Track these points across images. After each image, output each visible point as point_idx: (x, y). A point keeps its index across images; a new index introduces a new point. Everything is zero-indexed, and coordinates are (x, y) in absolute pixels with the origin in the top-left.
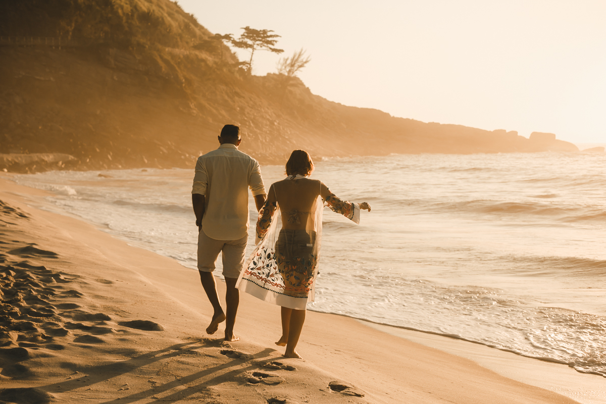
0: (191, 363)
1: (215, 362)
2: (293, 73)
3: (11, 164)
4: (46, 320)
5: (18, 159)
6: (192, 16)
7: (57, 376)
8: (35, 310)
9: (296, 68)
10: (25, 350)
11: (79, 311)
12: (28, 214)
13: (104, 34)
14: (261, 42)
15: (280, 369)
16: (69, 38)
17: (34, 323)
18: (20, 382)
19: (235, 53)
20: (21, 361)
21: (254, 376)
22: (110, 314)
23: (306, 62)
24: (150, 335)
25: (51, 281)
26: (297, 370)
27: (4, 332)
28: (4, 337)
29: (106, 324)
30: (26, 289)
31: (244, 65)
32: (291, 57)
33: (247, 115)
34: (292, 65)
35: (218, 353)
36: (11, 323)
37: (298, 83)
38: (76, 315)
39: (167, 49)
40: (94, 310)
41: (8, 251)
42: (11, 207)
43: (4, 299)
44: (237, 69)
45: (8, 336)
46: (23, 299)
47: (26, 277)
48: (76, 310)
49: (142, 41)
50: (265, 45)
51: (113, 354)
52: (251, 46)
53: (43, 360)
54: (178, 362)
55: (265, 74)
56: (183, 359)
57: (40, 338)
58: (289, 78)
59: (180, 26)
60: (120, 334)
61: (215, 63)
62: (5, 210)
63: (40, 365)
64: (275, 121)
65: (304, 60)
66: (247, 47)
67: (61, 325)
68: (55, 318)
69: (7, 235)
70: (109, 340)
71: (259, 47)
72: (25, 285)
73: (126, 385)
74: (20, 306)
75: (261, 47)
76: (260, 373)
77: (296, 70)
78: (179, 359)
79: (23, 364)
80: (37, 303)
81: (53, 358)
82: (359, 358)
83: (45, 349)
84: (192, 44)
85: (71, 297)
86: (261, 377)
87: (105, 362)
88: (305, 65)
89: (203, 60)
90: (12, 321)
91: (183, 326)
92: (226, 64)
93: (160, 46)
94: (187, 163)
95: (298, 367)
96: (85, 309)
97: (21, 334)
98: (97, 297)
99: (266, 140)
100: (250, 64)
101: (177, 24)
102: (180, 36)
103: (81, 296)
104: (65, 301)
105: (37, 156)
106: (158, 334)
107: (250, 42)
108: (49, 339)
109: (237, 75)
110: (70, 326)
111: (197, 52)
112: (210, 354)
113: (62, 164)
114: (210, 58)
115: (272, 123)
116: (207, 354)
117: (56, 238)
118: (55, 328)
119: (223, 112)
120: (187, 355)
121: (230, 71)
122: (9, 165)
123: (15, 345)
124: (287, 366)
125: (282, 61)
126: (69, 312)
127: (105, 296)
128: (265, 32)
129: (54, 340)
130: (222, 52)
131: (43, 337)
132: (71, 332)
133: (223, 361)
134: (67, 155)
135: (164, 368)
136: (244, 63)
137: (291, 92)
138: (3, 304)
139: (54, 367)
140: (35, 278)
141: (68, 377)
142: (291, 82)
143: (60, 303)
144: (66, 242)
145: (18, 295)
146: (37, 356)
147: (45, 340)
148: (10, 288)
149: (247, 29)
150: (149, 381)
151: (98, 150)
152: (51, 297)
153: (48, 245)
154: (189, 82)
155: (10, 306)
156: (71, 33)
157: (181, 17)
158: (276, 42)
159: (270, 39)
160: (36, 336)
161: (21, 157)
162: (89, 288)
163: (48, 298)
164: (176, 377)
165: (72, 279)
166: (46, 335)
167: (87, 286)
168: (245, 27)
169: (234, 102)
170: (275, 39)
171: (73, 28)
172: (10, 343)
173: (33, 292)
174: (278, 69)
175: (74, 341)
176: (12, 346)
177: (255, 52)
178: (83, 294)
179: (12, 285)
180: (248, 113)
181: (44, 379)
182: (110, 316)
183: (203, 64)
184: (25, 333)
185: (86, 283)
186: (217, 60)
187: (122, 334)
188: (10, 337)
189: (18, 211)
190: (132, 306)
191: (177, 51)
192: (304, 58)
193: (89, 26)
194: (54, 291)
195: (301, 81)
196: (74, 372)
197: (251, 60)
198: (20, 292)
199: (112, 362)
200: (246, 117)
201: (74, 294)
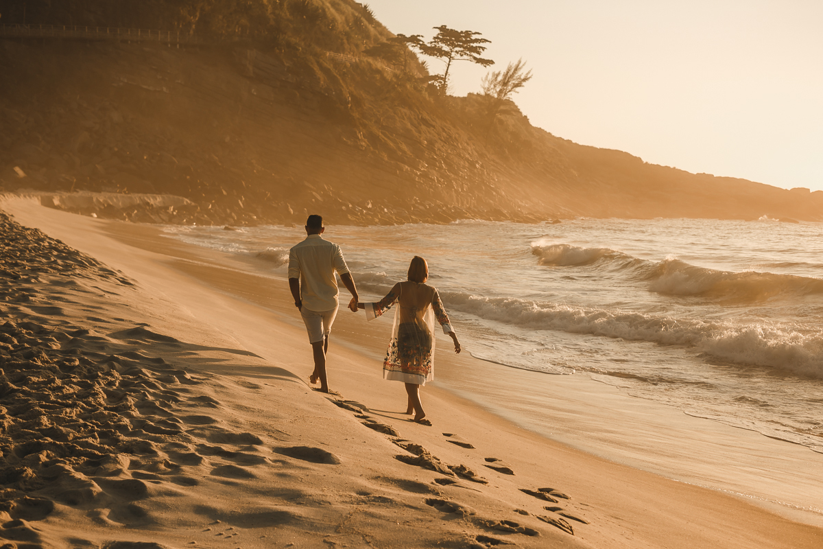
0: (384, 517)
1: (420, 517)
2: (506, 94)
3: (103, 208)
4: (169, 440)
5: (112, 200)
6: (366, 7)
7: (190, 526)
8: (153, 424)
9: (510, 88)
10: (143, 484)
11: (216, 427)
12: (133, 280)
13: (240, 29)
14: (462, 49)
15: (516, 532)
16: (192, 32)
17: (152, 443)
18: (136, 532)
19: (423, 63)
20: (137, 499)
21: (479, 541)
22: (261, 435)
23: (525, 80)
24: (321, 469)
25: (172, 381)
26: (540, 535)
27: (111, 455)
28: (110, 462)
29: (256, 450)
30: (139, 392)
31: (436, 80)
32: (504, 71)
33: (438, 153)
34: (505, 83)
35: (422, 504)
36: (118, 441)
37: (513, 110)
38: (212, 434)
39: (328, 54)
40: (237, 427)
41: (108, 333)
42: (109, 268)
43: (107, 404)
44: (425, 86)
45: (117, 461)
46: (135, 405)
47: (137, 374)
48: (212, 427)
49: (294, 40)
50: (468, 52)
51: (270, 495)
52: (447, 54)
53: (168, 500)
54: (366, 513)
55: (465, 95)
56: (372, 510)
57: (162, 467)
58: (499, 102)
59: (347, 21)
60: (277, 467)
61: (395, 76)
62: (101, 273)
63: (163, 507)
64: (477, 162)
65: (522, 77)
66: (441, 55)
67: (192, 449)
68: (182, 436)
69: (107, 310)
70: (263, 474)
71: (458, 56)
72: (136, 385)
73: (292, 545)
74: (130, 416)
75: (462, 55)
76: (487, 537)
77: (509, 91)
78: (367, 510)
79: (139, 504)
80: (155, 413)
81: (183, 498)
82: (616, 518)
83: (170, 483)
84: (363, 48)
85: (203, 406)
86: (489, 544)
87: (260, 509)
88: (524, 84)
89: (378, 71)
90: (121, 438)
91: (367, 458)
92: (410, 78)
93: (318, 49)
94: (349, 217)
95: (542, 531)
96: (224, 426)
97: (134, 458)
98: (240, 407)
99: (462, 189)
100: (444, 79)
101: (344, 18)
102: (347, 35)
103: (217, 406)
104: (195, 412)
105: (140, 198)
106: (332, 469)
107: (446, 48)
108: (176, 469)
109: (426, 95)
110: (203, 449)
111: (370, 60)
112: (411, 504)
113: (174, 210)
114: (388, 69)
115: (472, 164)
116: (407, 503)
117: (174, 316)
118: (183, 452)
119: (404, 147)
120: (377, 503)
121: (415, 88)
122: (100, 209)
123: (127, 475)
124: (526, 528)
125: (490, 77)
126: (202, 429)
127: (251, 407)
128: (468, 34)
129: (182, 470)
130: (406, 61)
131: (167, 465)
132: (206, 460)
133: (431, 516)
134: (181, 198)
135: (345, 522)
136: (436, 77)
137: (501, 122)
138: (106, 412)
139: (184, 511)
140: (149, 375)
141: (205, 529)
142: (502, 107)
143: (188, 414)
144: (189, 324)
145: (127, 400)
146: (160, 493)
147: (170, 470)
148: (115, 387)
149: (443, 28)
150: (325, 541)
151: (225, 193)
152: (174, 405)
153: (165, 327)
154: (357, 101)
155: (117, 416)
156: (194, 26)
157: (350, 8)
158: (483, 49)
159: (475, 45)
160: (156, 463)
161: (116, 198)
162: (227, 394)
163: (170, 407)
164: (363, 537)
165: (203, 379)
166: (170, 462)
167: (224, 390)
168: (440, 26)
169: (420, 133)
170: (482, 45)
171: (197, 19)
172: (119, 472)
173: (149, 396)
174: (484, 88)
175: (212, 473)
176: (122, 477)
177: (453, 62)
178: (220, 402)
179: (117, 384)
180: (439, 149)
181: (171, 529)
182: (261, 438)
183: (378, 77)
184: (141, 458)
185: (222, 387)
186: (398, 72)
187: (280, 467)
188: (119, 463)
189: (119, 275)
190: (291, 425)
191: (341, 57)
192: (522, 73)
193: (221, 17)
194: (178, 395)
195: (516, 107)
196: (213, 521)
197: (446, 74)
198: (130, 395)
199: (269, 509)
200: (436, 155)
201: (207, 402)
